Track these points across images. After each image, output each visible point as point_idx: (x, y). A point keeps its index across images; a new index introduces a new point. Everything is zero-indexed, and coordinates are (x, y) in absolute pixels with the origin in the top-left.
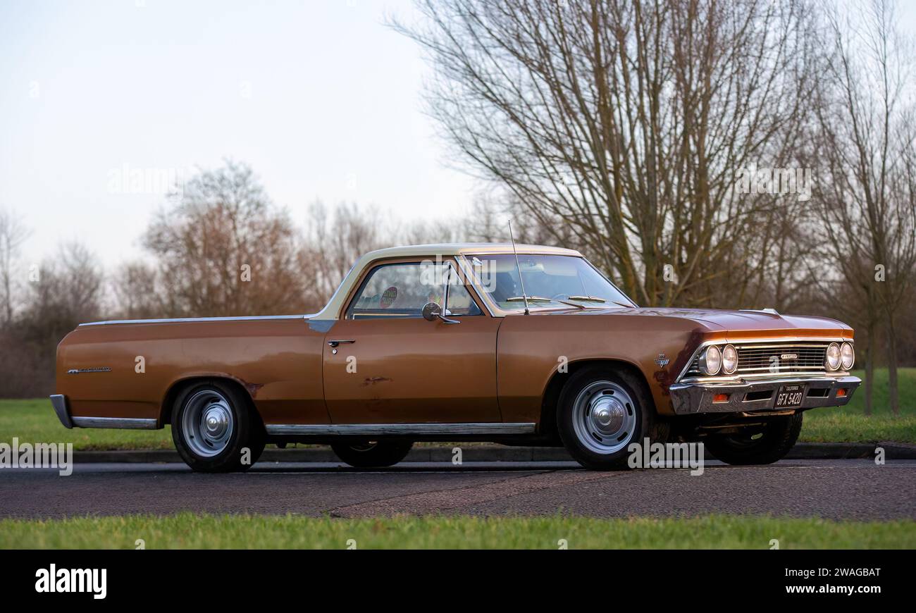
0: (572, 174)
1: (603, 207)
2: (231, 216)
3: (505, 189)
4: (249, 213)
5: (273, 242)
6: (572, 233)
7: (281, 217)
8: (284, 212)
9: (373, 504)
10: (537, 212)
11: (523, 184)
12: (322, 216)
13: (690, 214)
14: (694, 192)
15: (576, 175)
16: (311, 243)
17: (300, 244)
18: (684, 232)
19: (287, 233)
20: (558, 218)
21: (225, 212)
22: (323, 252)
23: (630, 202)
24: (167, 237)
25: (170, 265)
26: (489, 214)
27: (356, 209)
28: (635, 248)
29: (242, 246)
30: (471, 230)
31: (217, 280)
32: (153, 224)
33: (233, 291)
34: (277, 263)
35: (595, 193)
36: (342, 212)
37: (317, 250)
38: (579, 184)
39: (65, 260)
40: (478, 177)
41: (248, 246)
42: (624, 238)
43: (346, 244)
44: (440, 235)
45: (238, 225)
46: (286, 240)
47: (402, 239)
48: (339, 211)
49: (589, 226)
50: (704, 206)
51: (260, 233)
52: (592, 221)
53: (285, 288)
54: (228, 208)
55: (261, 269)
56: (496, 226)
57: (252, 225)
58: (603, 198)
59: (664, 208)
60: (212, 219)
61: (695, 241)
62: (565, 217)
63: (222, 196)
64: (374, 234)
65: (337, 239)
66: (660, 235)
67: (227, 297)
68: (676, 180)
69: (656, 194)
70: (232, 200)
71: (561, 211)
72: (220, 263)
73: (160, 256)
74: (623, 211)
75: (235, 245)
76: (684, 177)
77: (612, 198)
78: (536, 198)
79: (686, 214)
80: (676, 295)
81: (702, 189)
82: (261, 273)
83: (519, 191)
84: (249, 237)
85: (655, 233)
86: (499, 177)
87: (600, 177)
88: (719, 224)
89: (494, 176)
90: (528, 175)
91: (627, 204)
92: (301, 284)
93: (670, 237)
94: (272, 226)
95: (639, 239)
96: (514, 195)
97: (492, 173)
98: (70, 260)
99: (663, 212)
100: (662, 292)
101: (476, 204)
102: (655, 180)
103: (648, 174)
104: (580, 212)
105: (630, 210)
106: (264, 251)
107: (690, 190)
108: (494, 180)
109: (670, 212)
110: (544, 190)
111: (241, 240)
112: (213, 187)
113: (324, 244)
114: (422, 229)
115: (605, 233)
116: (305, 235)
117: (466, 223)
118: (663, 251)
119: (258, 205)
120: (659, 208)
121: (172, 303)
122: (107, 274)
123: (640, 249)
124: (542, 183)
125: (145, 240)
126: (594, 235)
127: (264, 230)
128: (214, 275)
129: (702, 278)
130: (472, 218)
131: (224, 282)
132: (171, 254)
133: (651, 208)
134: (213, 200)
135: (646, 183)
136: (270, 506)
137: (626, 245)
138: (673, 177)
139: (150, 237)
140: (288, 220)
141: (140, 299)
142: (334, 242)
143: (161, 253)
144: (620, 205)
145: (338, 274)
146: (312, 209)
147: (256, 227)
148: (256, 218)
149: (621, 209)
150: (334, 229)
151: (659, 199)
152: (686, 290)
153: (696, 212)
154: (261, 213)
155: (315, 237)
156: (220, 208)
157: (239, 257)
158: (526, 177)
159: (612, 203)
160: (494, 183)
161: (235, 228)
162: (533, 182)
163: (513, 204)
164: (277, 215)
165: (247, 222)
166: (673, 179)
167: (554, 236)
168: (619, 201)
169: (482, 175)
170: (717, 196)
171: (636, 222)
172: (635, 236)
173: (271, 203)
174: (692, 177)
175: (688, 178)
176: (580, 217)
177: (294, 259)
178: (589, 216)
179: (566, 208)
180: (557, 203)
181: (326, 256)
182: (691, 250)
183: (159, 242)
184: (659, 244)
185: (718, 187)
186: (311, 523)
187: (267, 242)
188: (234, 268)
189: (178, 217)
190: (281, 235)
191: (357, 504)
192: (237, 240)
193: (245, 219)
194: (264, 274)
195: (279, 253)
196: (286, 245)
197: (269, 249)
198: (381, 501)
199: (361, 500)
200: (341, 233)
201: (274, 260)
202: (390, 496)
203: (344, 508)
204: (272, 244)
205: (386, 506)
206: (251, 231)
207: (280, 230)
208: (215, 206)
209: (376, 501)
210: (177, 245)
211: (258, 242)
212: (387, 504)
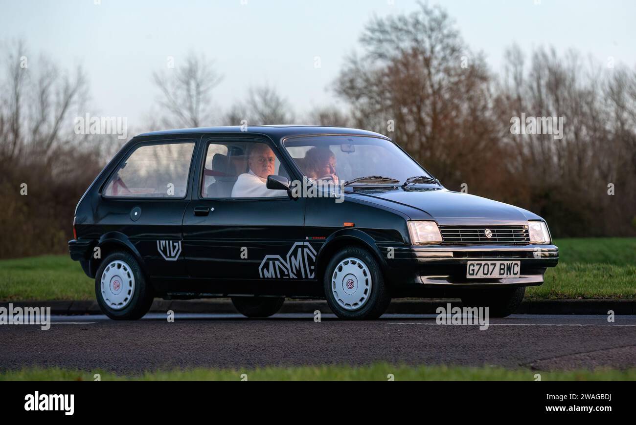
2: (427, 62)
4: (444, 59)
5: (470, 86)
7: (477, 62)
8: (481, 59)
9: (573, 357)
12: (519, 61)
16: (508, 88)
17: (497, 90)
19: (484, 78)
21: (421, 58)
22: (519, 99)
24: (360, 83)
25: (362, 111)
27: (554, 53)
29: (437, 93)
31: (411, 128)
32: (346, 69)
33: (427, 138)
34: (473, 111)
36: (540, 57)
37: (514, 96)
39: (255, 106)
41: (443, 91)
43: (544, 90)
45: (433, 71)
46: (484, 86)
47: (603, 84)
48: (536, 57)
51: (454, 79)
53: (481, 135)
54: (423, 53)
55: (457, 116)
57: (447, 71)
60: (406, 65)
63: (416, 40)
64: (573, 80)
65: (535, 85)
67: (422, 145)
70: (427, 45)
72: (415, 109)
73: (353, 103)
75: (430, 91)
82: (457, 121)
84: (445, 83)
92: (499, 131)
94: (468, 73)
98: (261, 106)
106: (460, 98)
111: (436, 86)
112: (408, 32)
113: (522, 90)
116: (502, 82)
119: (453, 50)
125: (337, 86)
127: (460, 75)
128: (409, 121)
131: (418, 130)
132: (364, 100)
134: (407, 44)
136: (467, 358)
139: (342, 83)
140: (485, 65)
142: (531, 88)
143: (354, 99)
146: (508, 54)
147: (453, 72)
148: (451, 64)
150: (531, 75)
154: (458, 58)
155: (512, 83)
156: (416, 52)
157: (434, 104)
161: (430, 73)
164: (473, 60)
165: (442, 68)
173: (467, 48)
177: (490, 105)
181: (524, 103)
183: (352, 88)
187: (463, 89)
188: (428, 115)
189: (373, 62)
190: (478, 81)
191: (556, 357)
192: (432, 86)
193: (440, 64)
194: (460, 121)
195: (475, 99)
196: (482, 91)
197: (465, 96)
198: (582, 354)
199: (561, 353)
200: (539, 79)
201: (470, 107)
202: (591, 349)
203: (544, 361)
204: (468, 91)
205: (587, 359)
206: (446, 77)
207: (477, 76)
208: (410, 51)
209: (577, 353)
210: (370, 91)
211: (454, 89)
212: (588, 358)
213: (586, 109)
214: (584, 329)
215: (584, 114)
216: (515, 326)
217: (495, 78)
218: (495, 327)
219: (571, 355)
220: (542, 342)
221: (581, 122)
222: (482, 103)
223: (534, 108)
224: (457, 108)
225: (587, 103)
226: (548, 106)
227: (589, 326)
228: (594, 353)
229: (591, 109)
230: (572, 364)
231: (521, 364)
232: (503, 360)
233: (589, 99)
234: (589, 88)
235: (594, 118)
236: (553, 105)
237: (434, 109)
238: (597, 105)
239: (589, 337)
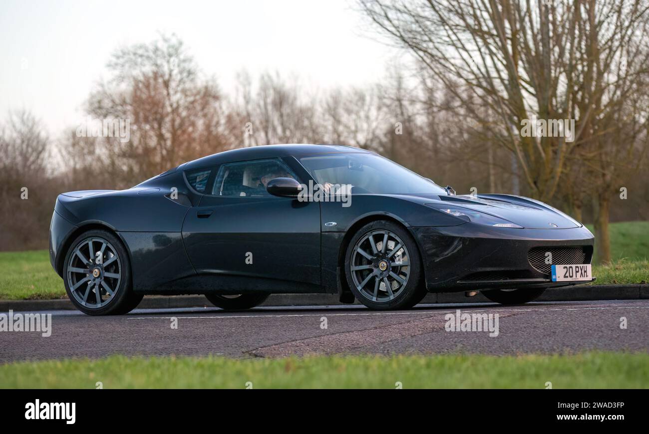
0: (473, 41)
1: (502, 71)
2: (166, 84)
3: (412, 55)
4: (181, 81)
5: (205, 105)
6: (475, 95)
7: (210, 84)
8: (214, 80)
9: (290, 344)
10: (441, 76)
11: (429, 51)
12: (248, 82)
13: (581, 76)
14: (585, 56)
15: (476, 42)
16: (238, 107)
17: (228, 108)
18: (577, 92)
19: (216, 98)
20: (462, 81)
21: (160, 80)
22: (249, 115)
23: (527, 66)
26: (400, 79)
27: (278, 75)
28: (531, 107)
29: (175, 111)
30: (383, 93)
31: (153, 142)
32: (94, 92)
33: (168, 151)
34: (208, 127)
35: (495, 58)
36: (266, 78)
37: (244, 113)
38: (479, 50)
39: (13, 126)
40: (388, 45)
41: (181, 110)
42: (521, 98)
43: (270, 107)
44: (356, 98)
45: (171, 92)
46: (217, 104)
47: (321, 102)
48: (262, 78)
49: (489, 88)
50: (595, 69)
51: (191, 99)
52: (491, 84)
54: (162, 76)
55: (193, 131)
56: (405, 90)
57: (184, 92)
58: (502, 62)
59: (558, 70)
60: (147, 85)
61: (587, 101)
62: (466, 80)
63: (156, 65)
64: (295, 98)
65: (262, 103)
66: (554, 95)
67: (163, 157)
68: (568, 46)
69: (550, 57)
70: (166, 69)
71: (463, 75)
72: (156, 126)
74: (520, 74)
75: (169, 109)
76: (576, 41)
77: (511, 63)
78: (441, 63)
79: (578, 76)
80: (569, 150)
81: (592, 53)
82: (194, 135)
83: (425, 58)
84: (182, 102)
85: (550, 93)
86: (407, 45)
87: (500, 44)
88: (608, 85)
89: (402, 44)
90: (433, 42)
91: (525, 68)
93: (564, 97)
94: (202, 93)
95: (535, 99)
96: (421, 62)
97: (399, 41)
98: (19, 126)
99: (557, 74)
100: (557, 147)
101: (388, 69)
102: (549, 46)
103: (542, 40)
104: (481, 75)
105: (528, 73)
106: (196, 115)
107: (582, 54)
108: (402, 47)
109: (564, 74)
110: (447, 56)
111: (175, 105)
112: (148, 58)
113: (250, 107)
114: (339, 93)
115: (505, 95)
116: (232, 100)
117: (379, 86)
118: (557, 109)
119: (190, 73)
120: (553, 71)
121: (113, 163)
122: (52, 138)
123: (536, 108)
124: (446, 50)
125: (87, 106)
126: (494, 96)
127: (195, 95)
128: (151, 137)
129: (594, 133)
130: (385, 83)
131: (159, 143)
133: (546, 71)
134: (148, 69)
135: (541, 48)
136: (197, 347)
137: (522, 105)
138: (566, 42)
139: (91, 104)
140: (217, 86)
141: (84, 160)
142: (259, 106)
143: (102, 117)
144: (517, 68)
145: (262, 134)
146: (238, 76)
147: (188, 93)
148: (188, 85)
149: (518, 72)
150: (259, 94)
151: (553, 63)
152: (578, 145)
153: (588, 75)
154: (192, 80)
155: (241, 101)
156: (156, 75)
157: (173, 121)
158: (431, 45)
159: (511, 67)
160: (403, 50)
161: (168, 94)
162: (437, 49)
163: (422, 69)
164: (207, 82)
165: (179, 89)
166: (566, 44)
167: (457, 99)
168: (517, 65)
169: (392, 43)
170: (606, 59)
171: (532, 83)
172: (532, 97)
173: (201, 71)
174: (583, 43)
175: (579, 43)
176: (481, 80)
177: (223, 121)
178: (488, 78)
179: (469, 72)
180: (460, 68)
181: (252, 118)
182: (584, 108)
183: (100, 108)
184: (554, 103)
185: (607, 51)
186: (230, 363)
187: (198, 107)
188: (168, 131)
189: (118, 85)
190: (211, 100)
191: (275, 345)
192: (171, 106)
193: (178, 86)
194: (196, 135)
195: (209, 116)
196: (215, 109)
197: (200, 114)
198: (298, 342)
199: (279, 341)
200: (265, 98)
201: (204, 123)
202: (305, 337)
203: (264, 348)
204: (203, 109)
205: (302, 346)
206: (183, 97)
207: (210, 95)
208: (151, 75)
209: (293, 341)
210: (116, 111)
211: (190, 107)
212: (302, 344)
213: (306, 123)
214: (300, 319)
215: (304, 128)
216: (240, 318)
217: (227, 97)
218: (223, 319)
219: (288, 342)
220: (264, 332)
221: (303, 136)
222: (215, 119)
223: (261, 123)
224: (193, 124)
225: (308, 118)
226: (273, 121)
227: (305, 316)
228: (308, 340)
229: (311, 123)
230: (289, 351)
231: (244, 351)
232: (229, 348)
233: (309, 114)
234: (310, 105)
235: (314, 131)
236: (278, 120)
237: (173, 126)
238: (316, 120)
239: (305, 326)
